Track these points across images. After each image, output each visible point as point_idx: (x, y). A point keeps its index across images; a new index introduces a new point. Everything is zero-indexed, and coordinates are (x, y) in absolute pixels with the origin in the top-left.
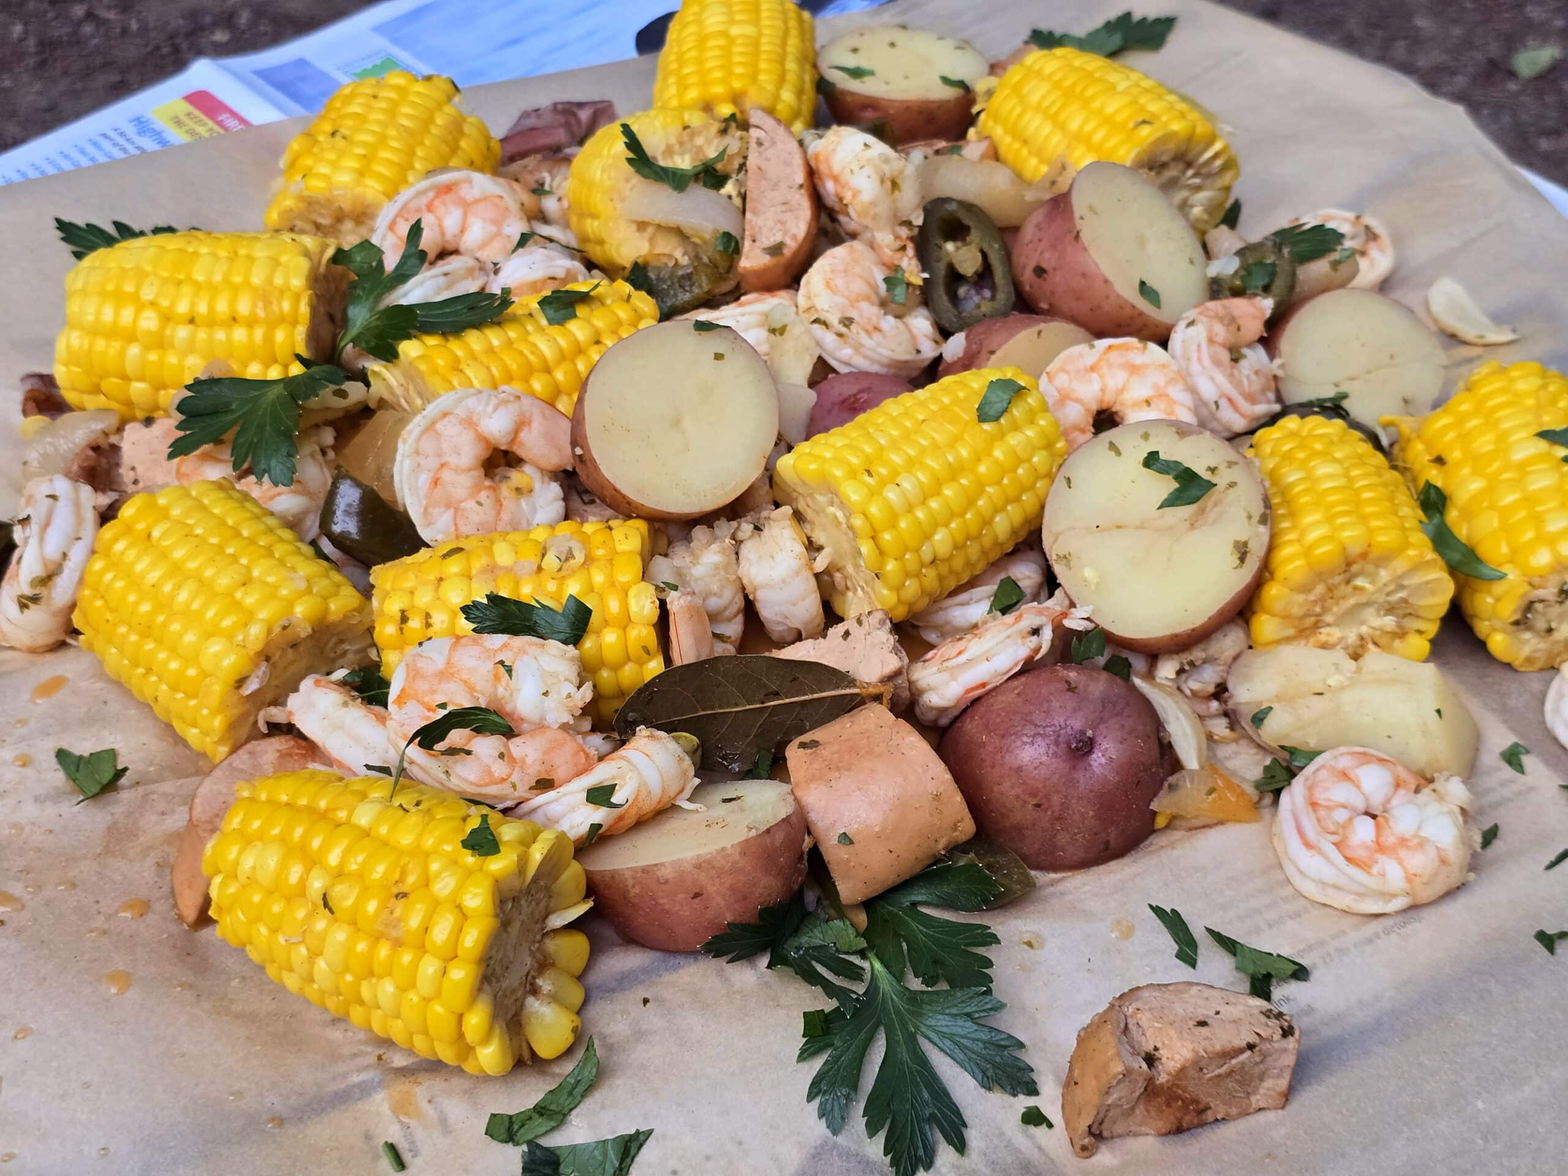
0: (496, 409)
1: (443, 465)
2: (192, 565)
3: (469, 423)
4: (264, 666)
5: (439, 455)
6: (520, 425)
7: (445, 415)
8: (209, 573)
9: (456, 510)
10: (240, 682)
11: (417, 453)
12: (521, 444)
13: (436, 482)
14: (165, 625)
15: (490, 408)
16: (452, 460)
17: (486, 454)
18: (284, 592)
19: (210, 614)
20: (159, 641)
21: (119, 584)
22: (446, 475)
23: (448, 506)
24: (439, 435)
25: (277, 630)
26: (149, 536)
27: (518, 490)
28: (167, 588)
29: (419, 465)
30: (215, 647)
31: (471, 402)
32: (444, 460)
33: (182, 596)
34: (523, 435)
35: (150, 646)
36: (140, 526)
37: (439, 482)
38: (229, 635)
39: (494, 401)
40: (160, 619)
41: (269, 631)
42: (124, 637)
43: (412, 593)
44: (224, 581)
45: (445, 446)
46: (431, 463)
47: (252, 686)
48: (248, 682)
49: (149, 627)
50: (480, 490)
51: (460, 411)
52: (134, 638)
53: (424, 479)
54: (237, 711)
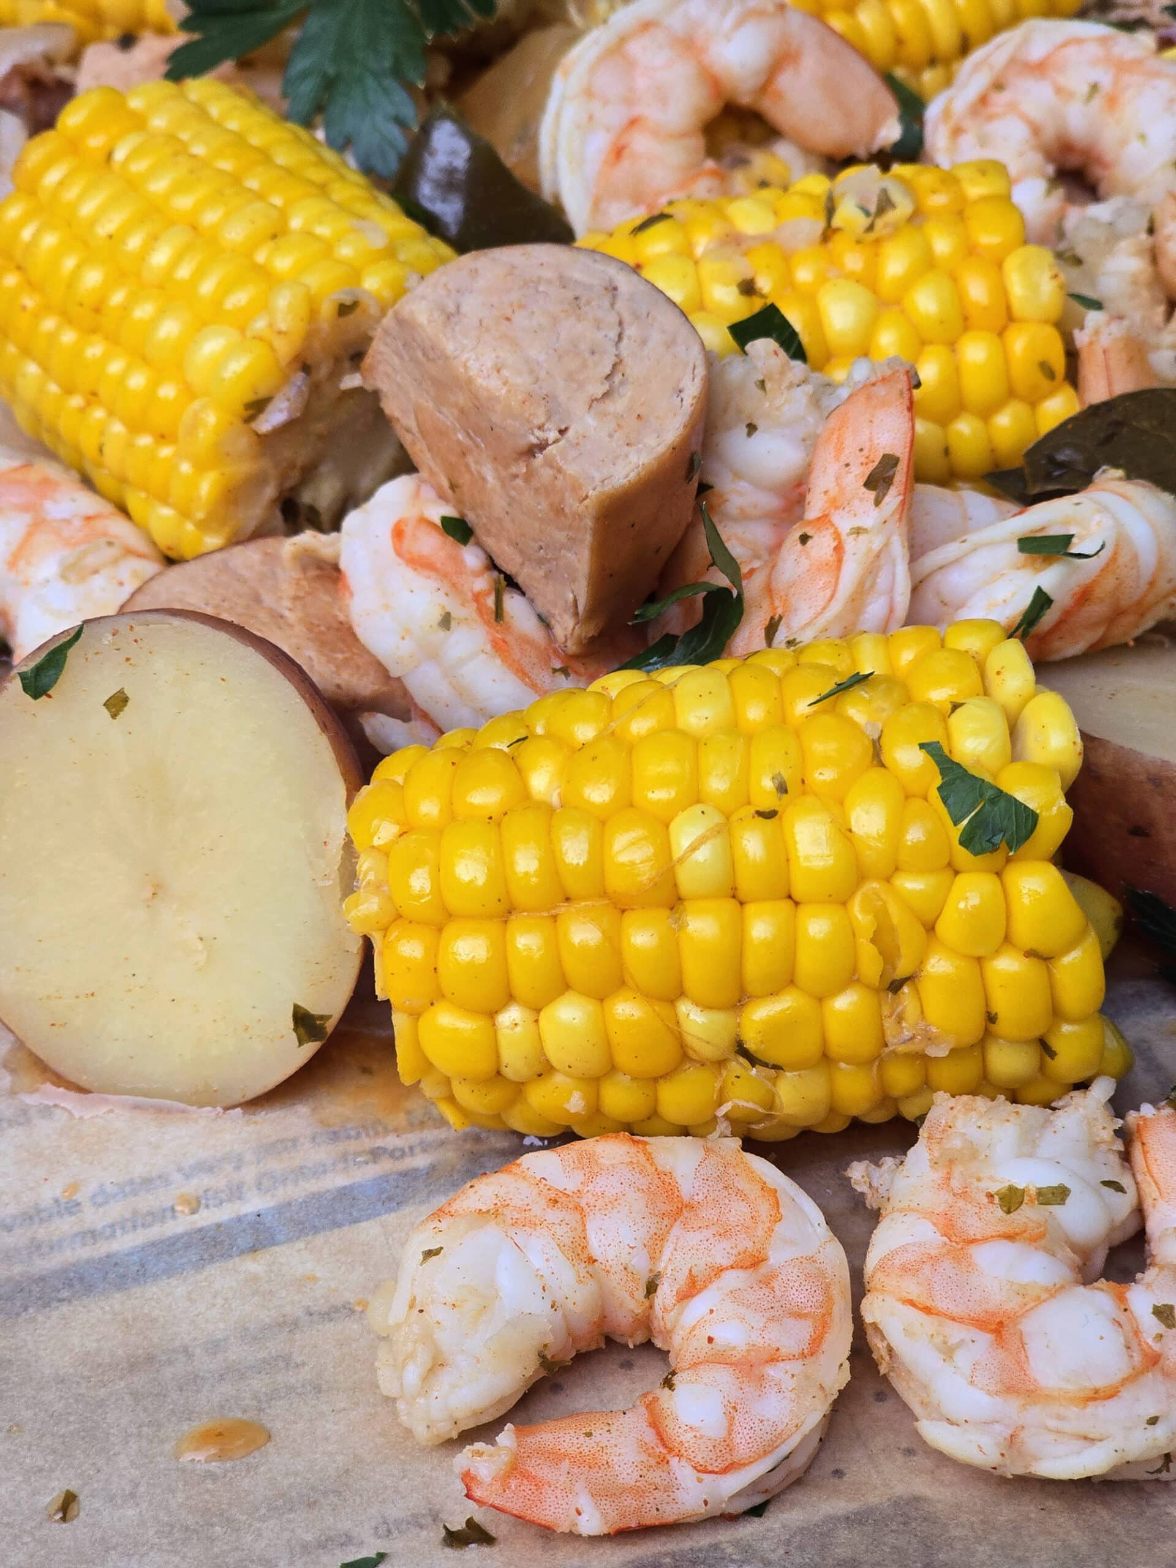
0: (740, 23)
1: (633, 122)
2: (184, 202)
3: (689, 45)
4: (299, 377)
5: (629, 100)
6: (781, 61)
7: (647, 26)
8: (210, 218)
10: (257, 407)
11: (589, 93)
12: (779, 96)
13: (618, 152)
14: (126, 308)
15: (728, 22)
16: (651, 112)
17: (712, 108)
18: (345, 251)
19: (207, 287)
20: (114, 339)
21: (50, 240)
22: (641, 143)
24: (630, 65)
25: (327, 310)
26: (109, 156)
28: (134, 242)
29: (591, 114)
30: (212, 346)
31: (697, 7)
32: (638, 111)
33: (160, 257)
34: (785, 81)
35: (95, 350)
36: (96, 142)
37: (626, 153)
38: (241, 322)
39: (735, 11)
40: (117, 298)
41: (313, 313)
42: (53, 336)
44: (235, 234)
45: (642, 83)
46: (614, 116)
47: (274, 418)
48: (270, 407)
49: (97, 310)
50: (694, 178)
51: (676, 21)
52: (68, 337)
53: (600, 143)
54: (243, 468)
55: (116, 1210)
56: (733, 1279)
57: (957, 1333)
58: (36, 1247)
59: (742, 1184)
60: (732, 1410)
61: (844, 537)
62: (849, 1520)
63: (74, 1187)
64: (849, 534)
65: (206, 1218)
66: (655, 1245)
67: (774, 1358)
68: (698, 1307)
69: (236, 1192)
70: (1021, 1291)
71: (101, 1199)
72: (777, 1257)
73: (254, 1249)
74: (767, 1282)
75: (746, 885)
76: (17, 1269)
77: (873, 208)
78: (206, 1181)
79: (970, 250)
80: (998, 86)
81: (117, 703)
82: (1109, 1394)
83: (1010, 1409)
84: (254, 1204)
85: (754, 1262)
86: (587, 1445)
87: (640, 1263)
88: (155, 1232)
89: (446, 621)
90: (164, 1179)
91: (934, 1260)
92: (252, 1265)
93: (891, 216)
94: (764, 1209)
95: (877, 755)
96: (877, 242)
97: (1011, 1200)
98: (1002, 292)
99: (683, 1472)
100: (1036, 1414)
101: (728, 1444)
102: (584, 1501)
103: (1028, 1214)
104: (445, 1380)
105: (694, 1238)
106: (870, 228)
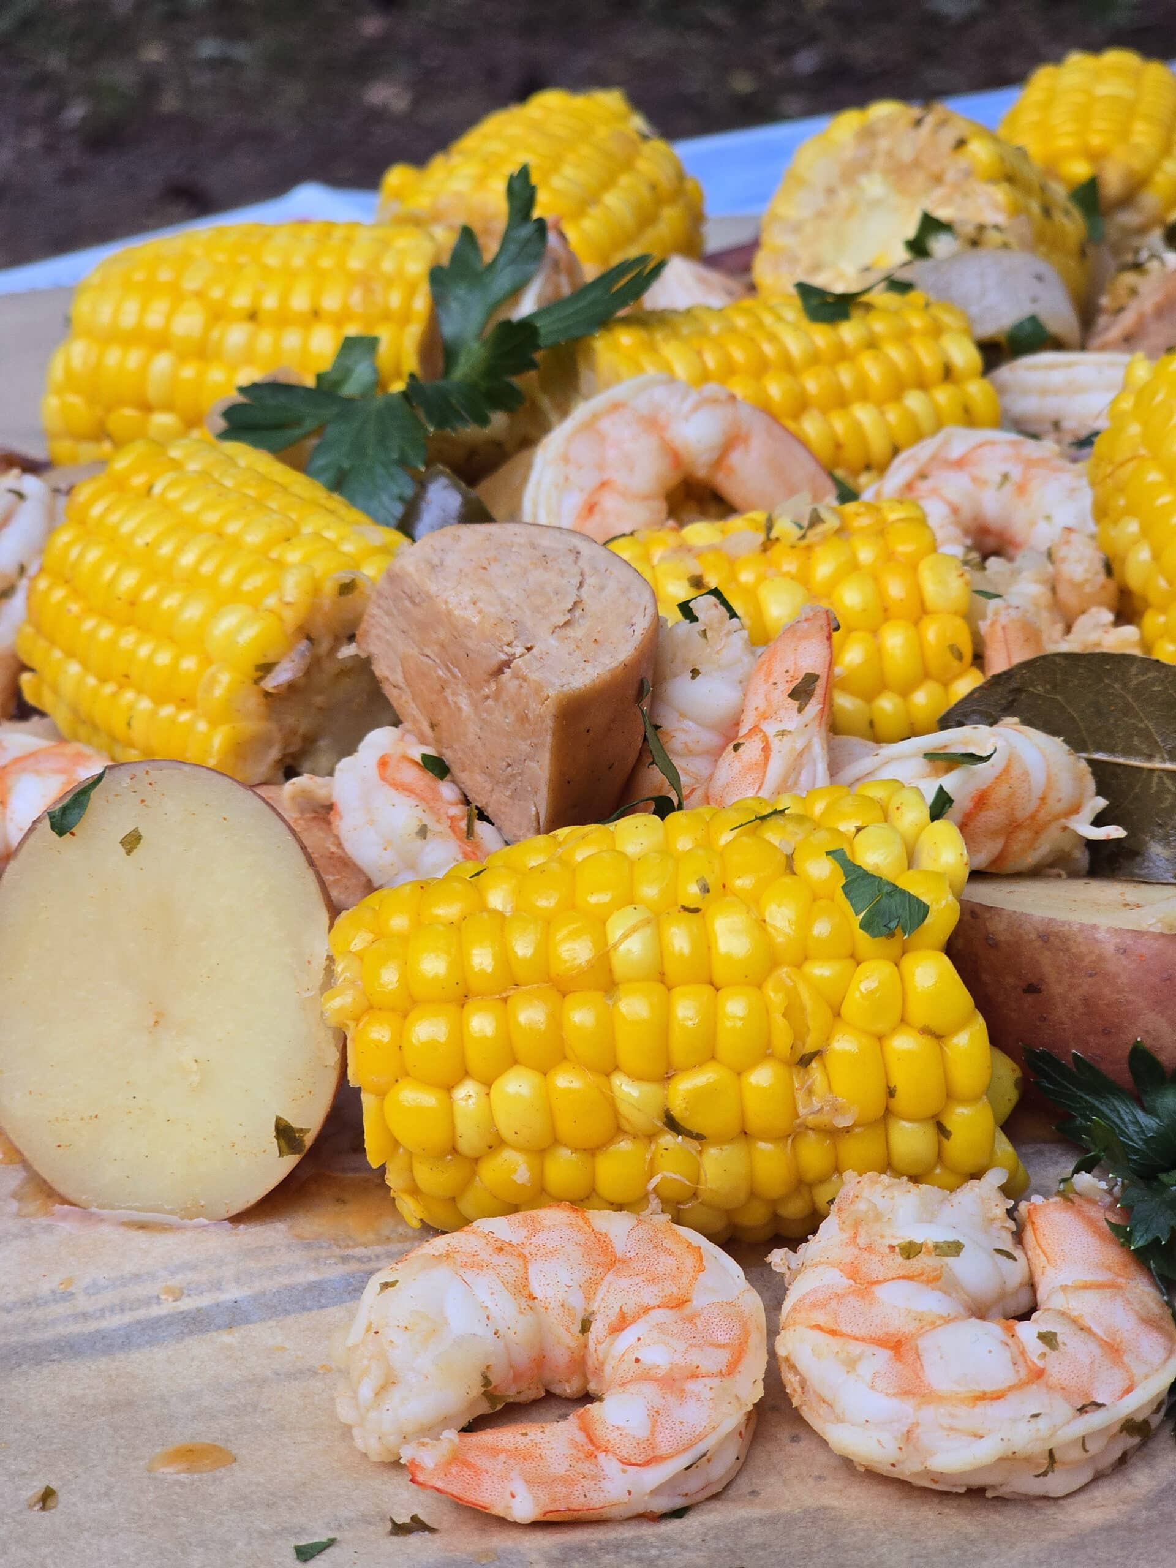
0: (696, 408)
1: (604, 485)
2: (211, 518)
3: (652, 424)
4: (303, 645)
5: (600, 467)
6: (732, 441)
7: (616, 406)
8: (233, 528)
10: (266, 668)
11: (566, 459)
12: (730, 472)
13: (590, 508)
14: (156, 601)
15: (687, 406)
16: (620, 478)
17: (673, 482)
18: (348, 548)
19: (227, 576)
20: (145, 629)
21: (93, 555)
22: (610, 502)
24: (601, 438)
25: (329, 587)
26: (150, 489)
28: (167, 548)
29: (567, 479)
30: (227, 622)
31: (660, 394)
32: (608, 475)
33: (188, 559)
34: (736, 458)
35: (127, 640)
36: (138, 481)
37: (597, 509)
38: (254, 602)
39: (694, 397)
40: (149, 594)
41: (316, 591)
42: (92, 634)
44: (253, 538)
45: (611, 454)
46: (587, 478)
47: (282, 676)
48: (277, 668)
49: (132, 604)
51: (641, 404)
52: (106, 632)
53: (574, 500)
54: (252, 726)
55: (107, 1298)
56: (659, 1315)
57: (859, 1349)
58: (33, 1324)
59: (668, 1244)
60: (655, 1415)
61: (771, 739)
62: (762, 1522)
63: (70, 1281)
64: (775, 736)
65: (187, 1304)
66: (590, 1288)
67: (694, 1375)
68: (627, 1338)
69: (217, 1285)
70: (919, 1318)
71: (93, 1290)
72: (699, 1301)
73: (229, 1326)
74: (691, 1319)
75: (673, 970)
76: (14, 1339)
77: (805, 524)
78: (190, 1276)
79: (889, 556)
80: (923, 476)
81: (132, 842)
82: (998, 1396)
83: (906, 1408)
84: (231, 1293)
85: (679, 1303)
86: (522, 1442)
87: (577, 1301)
88: (141, 1314)
89: (423, 832)
90: (153, 1276)
91: (840, 1297)
92: (227, 1338)
93: (820, 529)
94: (689, 1262)
95: (790, 865)
96: (809, 548)
97: (910, 1250)
98: (917, 590)
99: (609, 1465)
100: (929, 1414)
101: (651, 1443)
102: (519, 1486)
103: (924, 1262)
104: (395, 1397)
105: (625, 1283)
106: (803, 537)
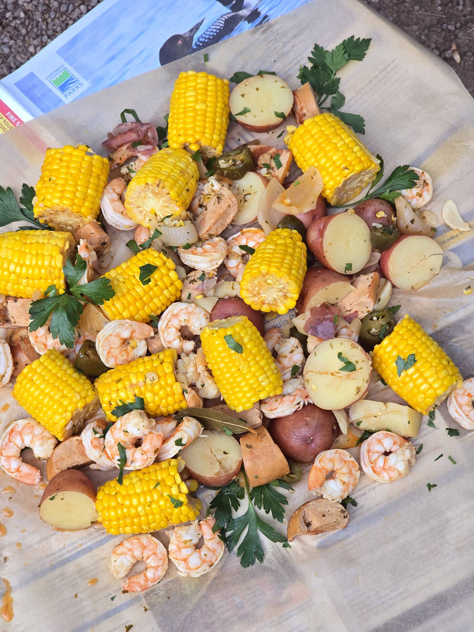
0: (125, 330)
2: (47, 390)
4: (72, 420)
6: (133, 332)
8: (52, 393)
9: (115, 358)
10: (65, 426)
11: (103, 346)
12: (133, 336)
13: (109, 352)
14: (42, 408)
15: (123, 331)
17: (122, 342)
20: (40, 411)
22: (112, 350)
23: (113, 357)
26: (32, 379)
27: (133, 348)
30: (58, 417)
32: (111, 346)
36: (29, 376)
38: (61, 414)
40: (40, 406)
43: (110, 394)
44: (57, 397)
46: (108, 348)
48: (68, 426)
50: (122, 352)
53: (106, 352)
55: (71, 548)
56: (153, 556)
57: (181, 562)
58: (62, 555)
59: (152, 542)
60: (154, 575)
63: (65, 545)
65: (83, 547)
66: (142, 553)
67: (159, 567)
68: (148, 561)
69: (86, 543)
70: (188, 555)
71: (69, 546)
72: (158, 552)
73: (90, 551)
74: (157, 556)
75: (148, 513)
76: (60, 559)
78: (82, 541)
79: (167, 384)
82: (199, 567)
83: (187, 571)
84: (89, 544)
85: (155, 553)
86: (137, 581)
87: (141, 556)
88: (77, 550)
89: (101, 456)
90: (76, 542)
91: (176, 551)
92: (90, 554)
94: (155, 546)
95: (162, 495)
96: (153, 388)
97: (185, 542)
98: (173, 390)
99: (149, 583)
100: (190, 571)
101: (154, 578)
102: (138, 588)
103: (188, 544)
104: (119, 574)
105: (147, 552)
